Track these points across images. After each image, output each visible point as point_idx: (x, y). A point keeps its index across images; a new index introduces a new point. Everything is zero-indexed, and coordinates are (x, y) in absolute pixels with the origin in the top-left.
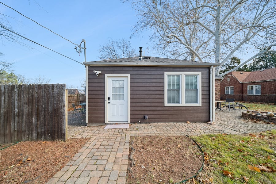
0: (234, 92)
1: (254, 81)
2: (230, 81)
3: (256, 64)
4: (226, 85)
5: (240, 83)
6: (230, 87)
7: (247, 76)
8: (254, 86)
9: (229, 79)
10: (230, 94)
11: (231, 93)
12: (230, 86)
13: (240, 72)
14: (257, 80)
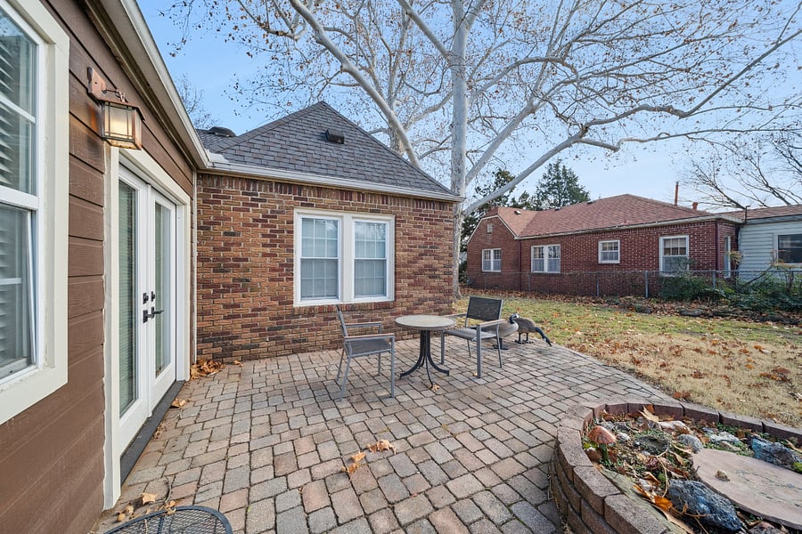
0: (502, 266)
1: (544, 232)
2: (493, 234)
3: (542, 200)
4: (485, 246)
5: (516, 238)
6: (492, 251)
7: (529, 222)
8: (546, 249)
9: (490, 228)
10: (492, 270)
11: (495, 268)
12: (492, 248)
13: (515, 209)
14: (550, 231)
